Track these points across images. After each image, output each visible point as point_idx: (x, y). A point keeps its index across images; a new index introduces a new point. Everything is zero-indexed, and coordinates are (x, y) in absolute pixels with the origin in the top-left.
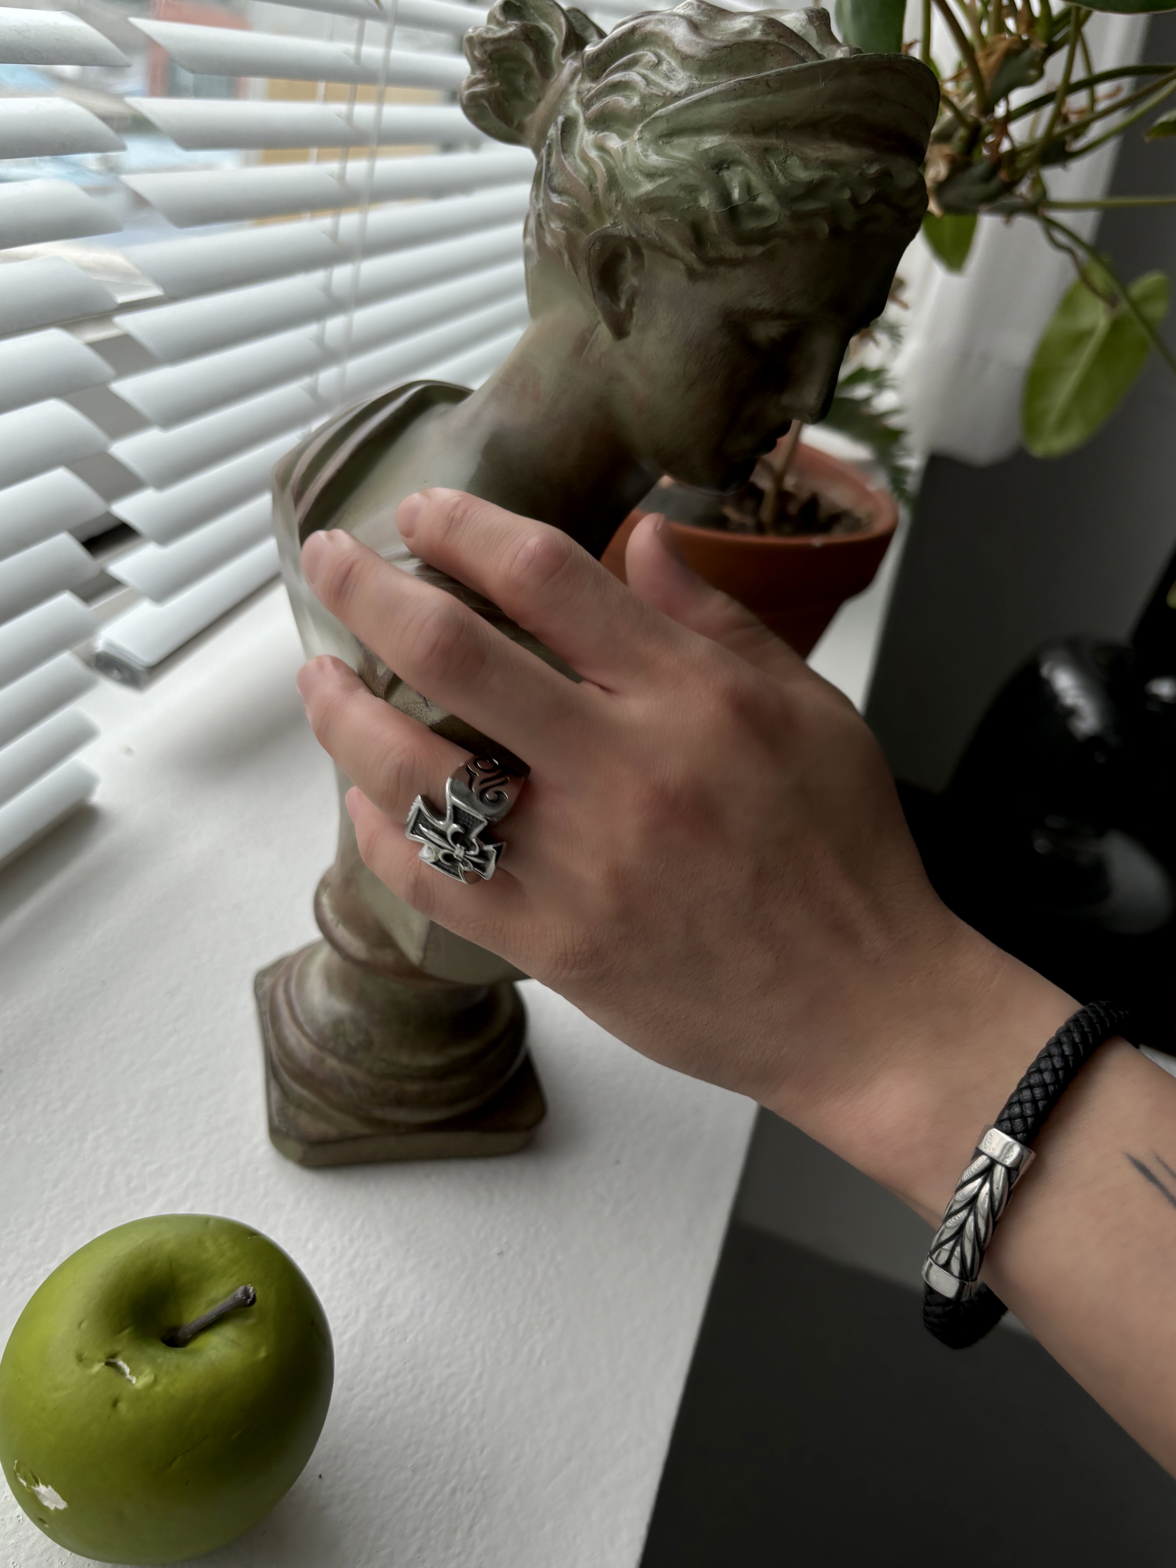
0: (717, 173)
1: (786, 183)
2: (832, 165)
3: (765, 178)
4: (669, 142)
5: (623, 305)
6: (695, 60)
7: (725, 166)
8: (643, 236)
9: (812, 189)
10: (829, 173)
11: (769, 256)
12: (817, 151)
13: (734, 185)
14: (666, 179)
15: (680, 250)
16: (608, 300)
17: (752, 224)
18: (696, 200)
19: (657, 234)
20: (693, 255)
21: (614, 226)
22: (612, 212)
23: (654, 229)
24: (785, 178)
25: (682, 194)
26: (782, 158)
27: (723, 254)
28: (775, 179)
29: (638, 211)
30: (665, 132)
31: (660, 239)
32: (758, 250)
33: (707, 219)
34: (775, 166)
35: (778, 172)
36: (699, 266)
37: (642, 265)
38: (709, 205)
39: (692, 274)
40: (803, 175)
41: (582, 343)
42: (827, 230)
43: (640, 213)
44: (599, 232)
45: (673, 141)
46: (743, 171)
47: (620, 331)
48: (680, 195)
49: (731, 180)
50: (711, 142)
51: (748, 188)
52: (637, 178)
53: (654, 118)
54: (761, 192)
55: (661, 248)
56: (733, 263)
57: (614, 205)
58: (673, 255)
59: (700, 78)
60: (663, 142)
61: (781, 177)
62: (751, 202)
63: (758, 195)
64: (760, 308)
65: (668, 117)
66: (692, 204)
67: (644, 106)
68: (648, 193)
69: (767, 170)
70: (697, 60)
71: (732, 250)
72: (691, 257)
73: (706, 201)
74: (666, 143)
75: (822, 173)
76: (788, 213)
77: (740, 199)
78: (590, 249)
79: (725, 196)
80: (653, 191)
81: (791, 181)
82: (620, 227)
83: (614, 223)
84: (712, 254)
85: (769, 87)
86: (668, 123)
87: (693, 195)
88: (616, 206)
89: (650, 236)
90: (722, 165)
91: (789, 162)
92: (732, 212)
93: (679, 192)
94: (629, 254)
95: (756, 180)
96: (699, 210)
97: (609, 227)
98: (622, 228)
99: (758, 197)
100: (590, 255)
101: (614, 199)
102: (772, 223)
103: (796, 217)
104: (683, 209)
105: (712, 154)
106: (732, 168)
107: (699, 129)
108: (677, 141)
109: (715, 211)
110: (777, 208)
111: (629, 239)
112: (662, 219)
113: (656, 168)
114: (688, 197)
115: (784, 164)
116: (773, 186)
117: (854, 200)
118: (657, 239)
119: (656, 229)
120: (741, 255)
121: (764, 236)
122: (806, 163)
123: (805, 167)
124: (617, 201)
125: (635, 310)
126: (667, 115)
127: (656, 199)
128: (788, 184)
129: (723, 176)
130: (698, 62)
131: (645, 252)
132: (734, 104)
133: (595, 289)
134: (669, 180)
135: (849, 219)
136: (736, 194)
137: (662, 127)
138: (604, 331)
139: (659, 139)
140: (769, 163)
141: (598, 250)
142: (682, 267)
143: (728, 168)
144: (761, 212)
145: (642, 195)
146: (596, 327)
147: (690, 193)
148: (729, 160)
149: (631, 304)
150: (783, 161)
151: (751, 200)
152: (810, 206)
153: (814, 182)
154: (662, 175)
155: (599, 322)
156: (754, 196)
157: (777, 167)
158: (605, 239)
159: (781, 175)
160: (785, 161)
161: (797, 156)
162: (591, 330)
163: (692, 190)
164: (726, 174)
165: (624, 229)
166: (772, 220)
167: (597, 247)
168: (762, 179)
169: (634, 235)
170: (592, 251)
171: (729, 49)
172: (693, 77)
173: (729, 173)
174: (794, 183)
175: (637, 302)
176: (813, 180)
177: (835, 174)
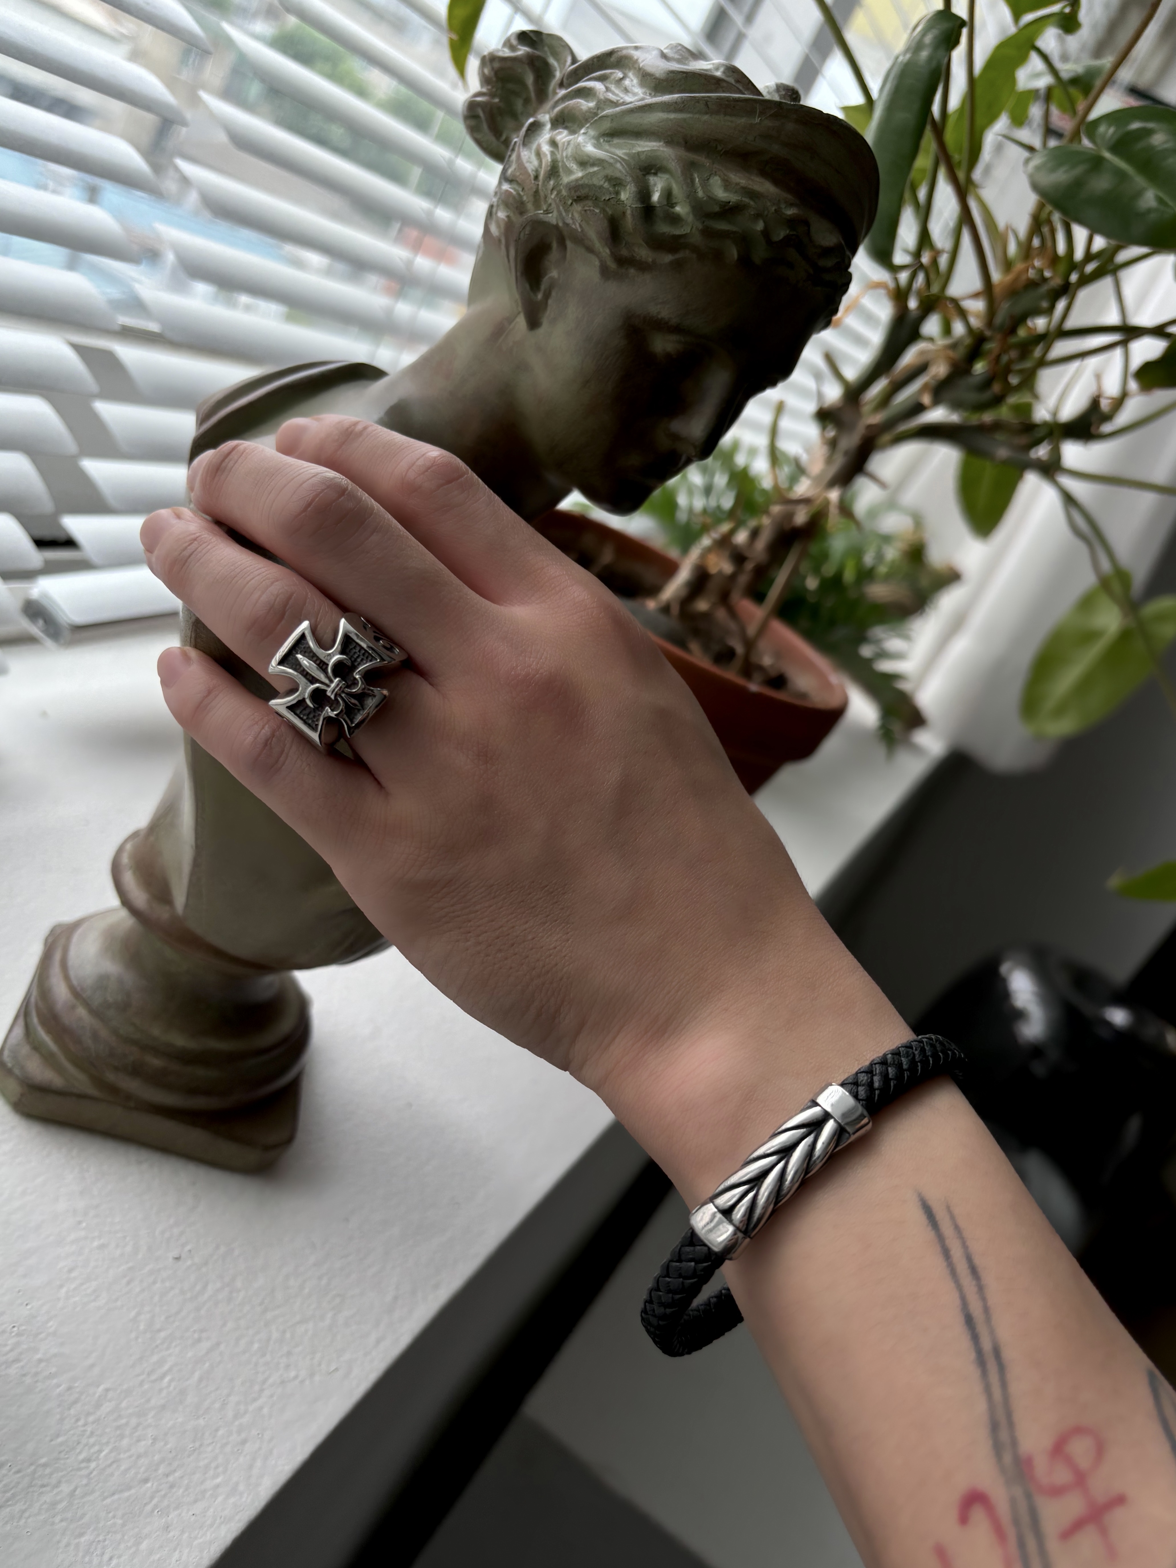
0: (644, 175)
1: (703, 198)
2: (752, 194)
3: (684, 188)
4: (609, 141)
5: (540, 296)
6: (652, 78)
7: (653, 171)
8: (567, 225)
9: (728, 211)
10: (746, 200)
11: (678, 266)
12: (739, 178)
13: (656, 189)
14: (596, 169)
15: (598, 245)
16: (527, 286)
17: (664, 229)
18: (618, 193)
19: (580, 226)
20: (608, 251)
21: (546, 212)
22: (547, 199)
23: (579, 221)
24: (704, 192)
25: (606, 185)
26: (706, 176)
27: (635, 255)
28: (694, 191)
29: (570, 202)
30: (607, 132)
31: (582, 231)
32: (668, 258)
33: (624, 213)
34: (697, 180)
35: (699, 185)
36: (612, 265)
37: (564, 257)
38: (627, 199)
39: (605, 272)
40: (721, 194)
41: (500, 331)
42: (736, 256)
43: (572, 203)
44: (531, 216)
45: (612, 141)
46: (667, 179)
47: (533, 323)
48: (604, 186)
49: (655, 185)
50: (646, 146)
51: (668, 195)
52: (573, 166)
53: (600, 117)
54: (679, 201)
55: (580, 240)
56: (643, 267)
57: (549, 192)
58: (590, 250)
59: (653, 94)
60: (604, 140)
61: (700, 194)
62: (668, 208)
63: (676, 203)
64: (659, 317)
65: (613, 117)
66: (613, 196)
67: (598, 109)
68: (577, 180)
69: (689, 181)
70: (654, 78)
71: (644, 253)
72: (605, 252)
73: (627, 195)
74: (607, 142)
75: (740, 198)
76: (700, 226)
77: (659, 202)
78: (520, 232)
79: (644, 194)
80: (582, 178)
81: (709, 197)
82: (550, 215)
83: (547, 210)
84: (624, 252)
85: (708, 107)
86: (611, 122)
87: (617, 188)
88: (551, 194)
89: (574, 226)
90: (651, 170)
91: (711, 181)
92: (647, 211)
93: (604, 182)
94: (555, 245)
95: (676, 190)
96: (618, 203)
97: (541, 213)
98: (552, 216)
99: (676, 206)
100: (519, 239)
101: (551, 187)
102: (685, 233)
103: (707, 232)
104: (604, 200)
105: (643, 157)
106: (659, 175)
107: (638, 133)
108: (616, 141)
109: (632, 206)
110: (690, 218)
111: (556, 227)
112: (586, 208)
113: (589, 156)
114: (611, 189)
115: (706, 182)
116: (691, 196)
117: (766, 233)
118: (579, 230)
119: (582, 221)
120: (650, 260)
121: (672, 244)
122: (727, 185)
123: (725, 189)
124: (552, 189)
125: (550, 302)
126: (612, 115)
127: (582, 186)
128: (705, 199)
129: (649, 180)
130: (654, 80)
131: (569, 244)
132: (672, 116)
133: (519, 274)
134: (597, 170)
135: (760, 253)
136: (656, 197)
137: (606, 125)
138: (521, 322)
139: (601, 137)
140: (692, 175)
141: (527, 234)
142: (597, 263)
143: (655, 174)
144: (675, 220)
145: (572, 182)
146: (516, 317)
147: (614, 186)
148: (658, 166)
149: (547, 296)
150: (706, 179)
151: (669, 206)
152: (722, 226)
153: (731, 203)
154: (593, 165)
155: (519, 313)
156: (673, 204)
157: (699, 181)
158: (537, 224)
159: (700, 188)
160: (708, 179)
161: (720, 177)
162: (510, 320)
163: (617, 183)
164: (652, 179)
165: (552, 218)
166: (684, 230)
167: (527, 230)
168: (682, 188)
169: (561, 224)
170: (522, 235)
171: (685, 75)
172: (648, 93)
173: (655, 178)
174: (712, 199)
175: (554, 294)
176: (729, 202)
177: (752, 203)
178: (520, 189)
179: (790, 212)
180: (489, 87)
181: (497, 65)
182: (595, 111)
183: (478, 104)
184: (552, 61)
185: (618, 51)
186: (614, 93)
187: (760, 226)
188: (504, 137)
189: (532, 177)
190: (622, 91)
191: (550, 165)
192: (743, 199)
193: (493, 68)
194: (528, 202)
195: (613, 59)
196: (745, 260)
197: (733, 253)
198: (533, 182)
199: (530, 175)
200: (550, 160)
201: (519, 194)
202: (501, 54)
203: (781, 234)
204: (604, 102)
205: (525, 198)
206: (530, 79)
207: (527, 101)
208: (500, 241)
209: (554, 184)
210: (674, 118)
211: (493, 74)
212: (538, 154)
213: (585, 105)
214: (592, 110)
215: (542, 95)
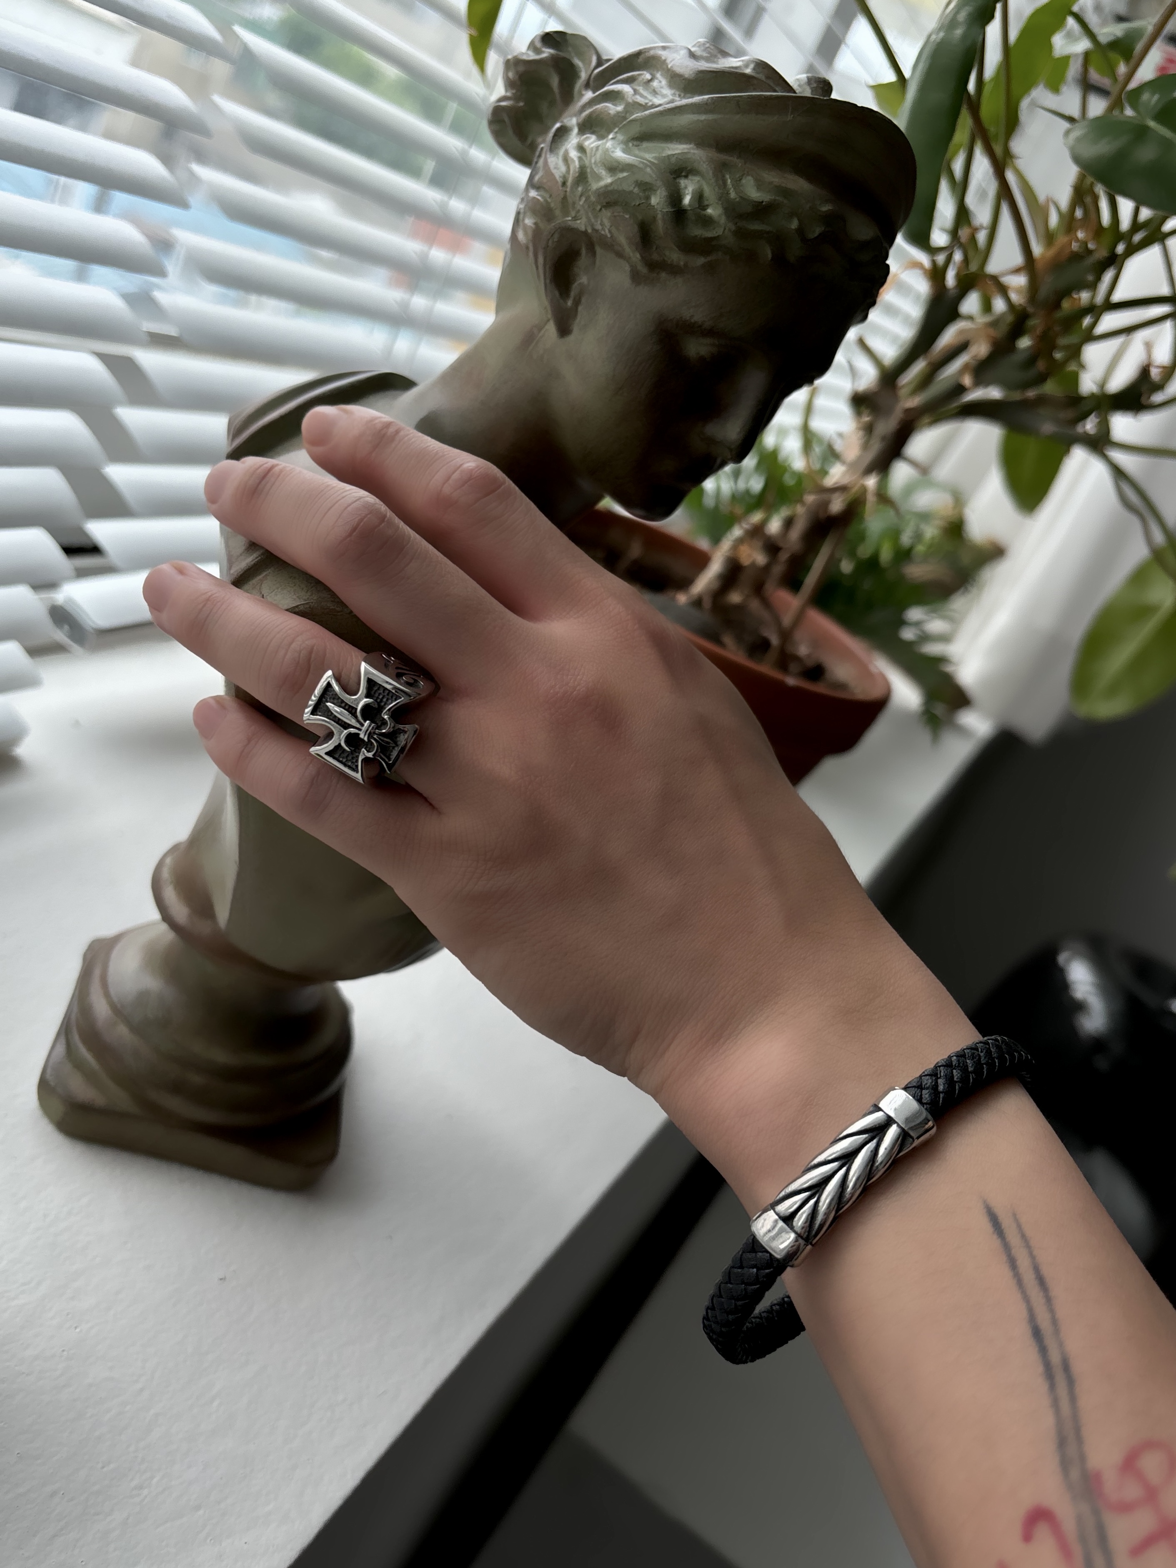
0: (675, 179)
1: (736, 198)
2: (785, 192)
3: (717, 189)
4: (638, 146)
5: (570, 303)
6: (682, 79)
7: (683, 174)
8: (597, 231)
9: (761, 211)
10: (780, 199)
11: (710, 269)
12: (773, 177)
13: (687, 192)
14: (625, 174)
15: (628, 250)
16: (557, 293)
17: (697, 231)
18: (648, 198)
19: (610, 231)
20: (638, 256)
21: (574, 219)
22: (576, 206)
23: (608, 227)
24: (736, 193)
25: (636, 190)
26: (738, 176)
27: (666, 259)
28: (726, 192)
29: (599, 207)
30: (636, 136)
31: (612, 236)
32: (701, 261)
33: (655, 218)
34: (729, 181)
35: (731, 186)
36: (644, 270)
37: (594, 263)
38: (658, 203)
39: (636, 277)
40: (754, 194)
41: (530, 338)
42: (770, 256)
43: (601, 210)
44: (559, 223)
45: (642, 145)
46: (698, 181)
47: (564, 330)
48: (634, 191)
49: (686, 188)
50: (677, 149)
51: (699, 197)
52: (601, 173)
53: (629, 121)
54: (711, 203)
55: (610, 246)
56: (674, 270)
57: (578, 199)
58: (620, 255)
59: (682, 95)
60: (633, 145)
61: (733, 195)
62: (700, 210)
63: (708, 206)
64: (693, 321)
65: (642, 120)
66: (643, 201)
67: (626, 113)
68: (606, 186)
69: (721, 182)
70: (683, 80)
71: (675, 256)
72: (636, 257)
73: (657, 200)
74: (636, 146)
75: (773, 197)
76: (733, 228)
77: (690, 205)
78: (549, 240)
79: (675, 198)
80: (611, 184)
81: (741, 197)
82: (578, 222)
83: (575, 217)
84: (655, 257)
85: (739, 107)
86: (640, 127)
87: (647, 194)
88: (580, 200)
89: (603, 232)
90: (682, 172)
91: (744, 181)
92: (679, 214)
93: (634, 188)
94: (584, 251)
95: (708, 192)
96: (649, 207)
97: (570, 220)
98: (581, 222)
99: (708, 208)
100: (548, 246)
101: (579, 194)
102: (716, 235)
103: (741, 234)
104: (635, 205)
105: (673, 160)
106: (690, 177)
107: (668, 137)
108: (645, 145)
109: (663, 210)
110: (723, 220)
111: (585, 233)
112: (616, 214)
113: (618, 161)
114: (641, 194)
115: (738, 182)
116: (723, 197)
117: (800, 231)
118: (609, 236)
119: (611, 226)
120: (682, 263)
121: (705, 247)
122: (760, 185)
123: (758, 188)
124: (581, 196)
125: (580, 308)
126: (641, 119)
127: (612, 192)
128: (738, 200)
129: (680, 183)
130: (684, 81)
131: (598, 250)
132: (703, 117)
133: (548, 281)
134: (627, 176)
135: (795, 251)
136: (687, 200)
137: (635, 130)
138: (551, 329)
139: (630, 141)
140: (724, 176)
141: (556, 242)
142: (627, 268)
143: (686, 177)
144: (708, 222)
145: (602, 187)
146: (546, 324)
147: (644, 191)
148: (688, 169)
149: (577, 302)
150: (738, 179)
151: (700, 209)
152: (756, 226)
153: (764, 203)
154: (622, 171)
155: (548, 320)
156: (704, 206)
157: (731, 182)
158: (566, 231)
159: (732, 189)
160: (741, 179)
161: (752, 176)
162: (540, 327)
163: (647, 188)
164: (683, 182)
165: (581, 224)
166: (716, 233)
167: (556, 237)
168: (714, 190)
169: (590, 231)
170: (550, 242)
171: (715, 74)
172: (677, 94)
173: (686, 181)
174: (744, 199)
175: (583, 300)
177: (785, 201)
178: (547, 196)
179: (826, 208)
180: (514, 91)
181: (521, 68)
182: (623, 115)
183: (503, 108)
184: (577, 62)
185: (645, 52)
186: (642, 96)
187: (794, 224)
188: (529, 140)
189: (560, 184)
190: (651, 93)
191: (579, 171)
192: (777, 198)
193: (517, 72)
194: (555, 209)
195: (641, 59)
196: (779, 259)
197: (767, 252)
198: (561, 188)
199: (557, 182)
200: (578, 166)
201: (546, 201)
202: (525, 57)
203: (816, 231)
204: (633, 105)
205: (552, 205)
206: (555, 81)
207: (552, 103)
208: (527, 248)
209: (582, 190)
210: (705, 120)
211: (517, 77)
212: (566, 160)
213: (613, 109)
214: (620, 114)
215: (568, 96)
